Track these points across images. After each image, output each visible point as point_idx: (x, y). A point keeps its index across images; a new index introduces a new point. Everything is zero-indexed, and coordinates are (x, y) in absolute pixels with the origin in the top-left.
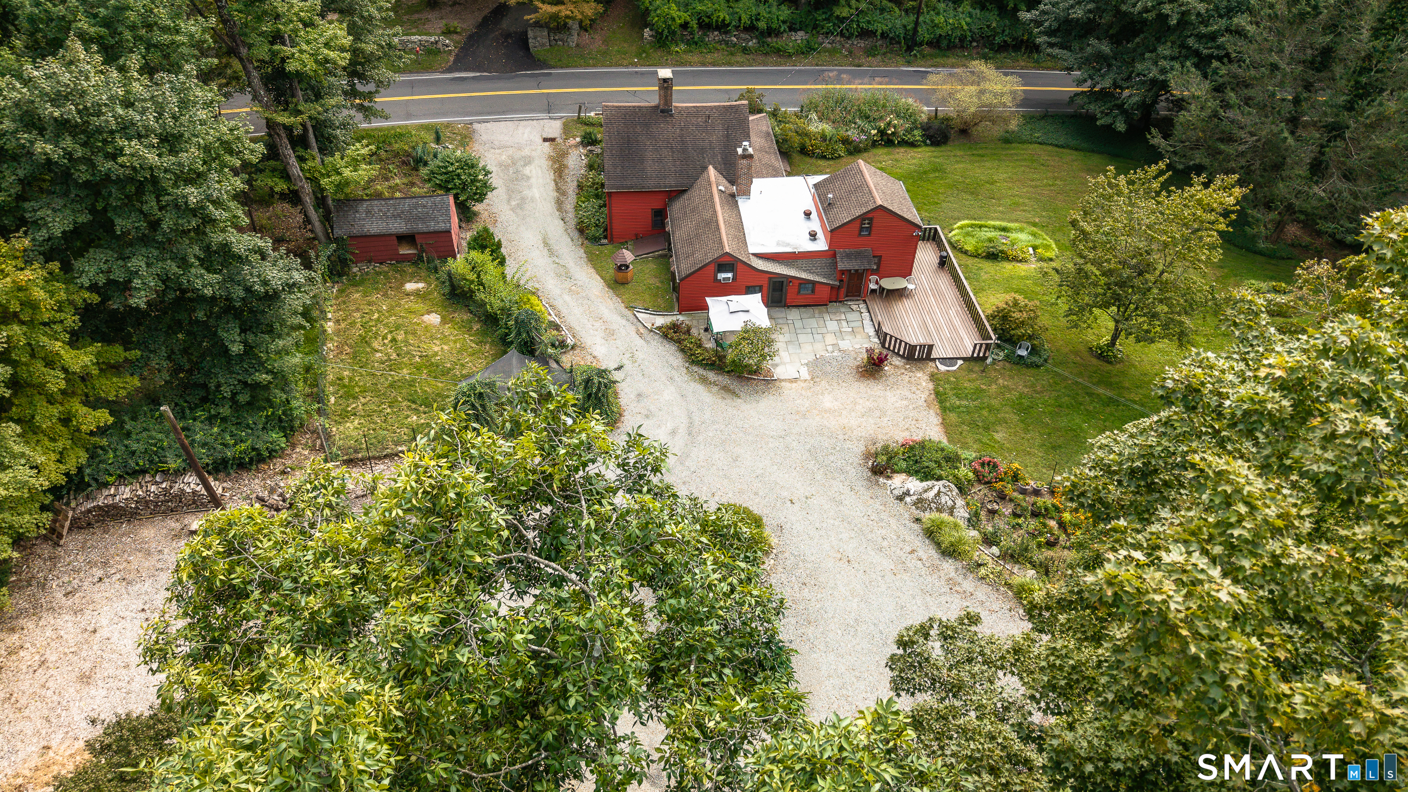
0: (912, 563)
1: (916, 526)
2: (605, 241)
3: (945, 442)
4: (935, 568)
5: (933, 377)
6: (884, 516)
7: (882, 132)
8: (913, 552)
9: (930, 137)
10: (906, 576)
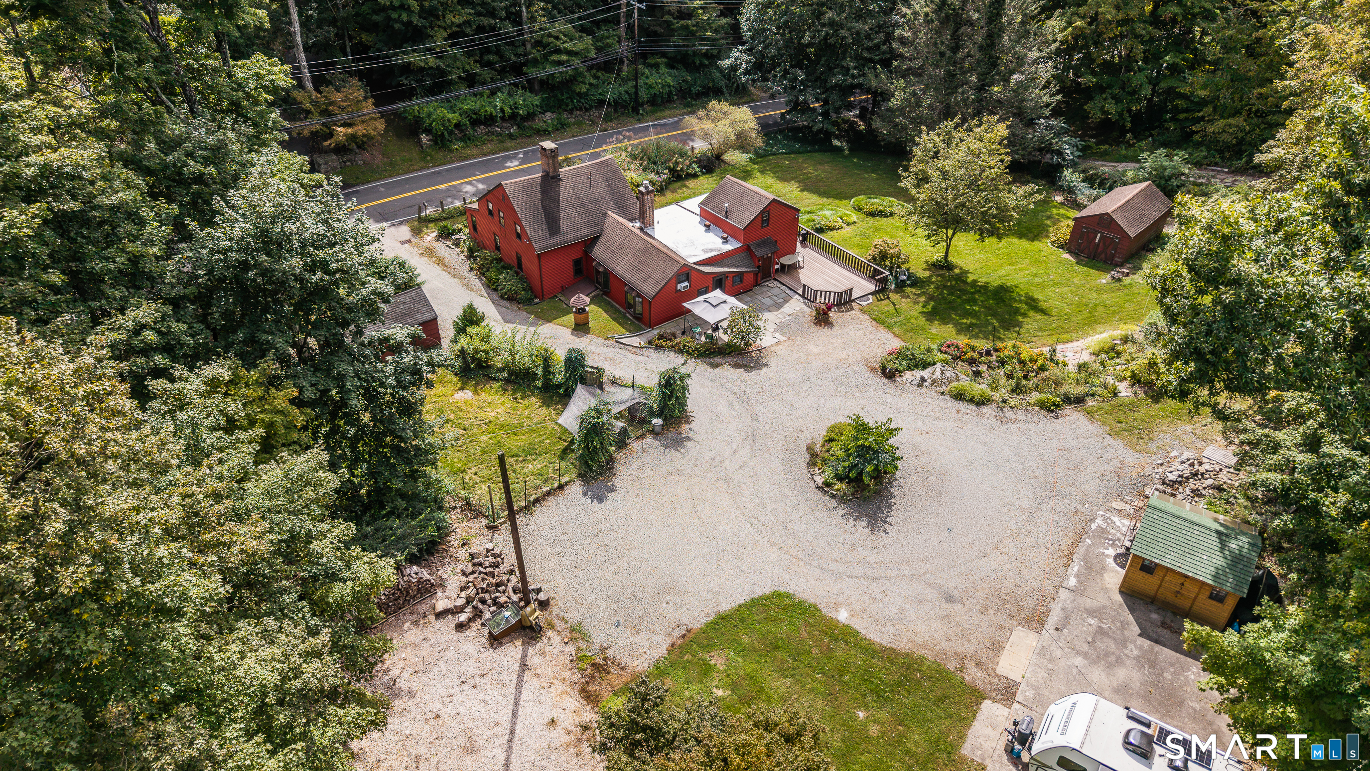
0: (965, 418)
1: (945, 397)
2: (537, 300)
3: (903, 344)
4: (982, 415)
5: (863, 311)
6: (920, 399)
7: (672, 171)
8: (958, 412)
9: (705, 167)
10: (969, 426)
